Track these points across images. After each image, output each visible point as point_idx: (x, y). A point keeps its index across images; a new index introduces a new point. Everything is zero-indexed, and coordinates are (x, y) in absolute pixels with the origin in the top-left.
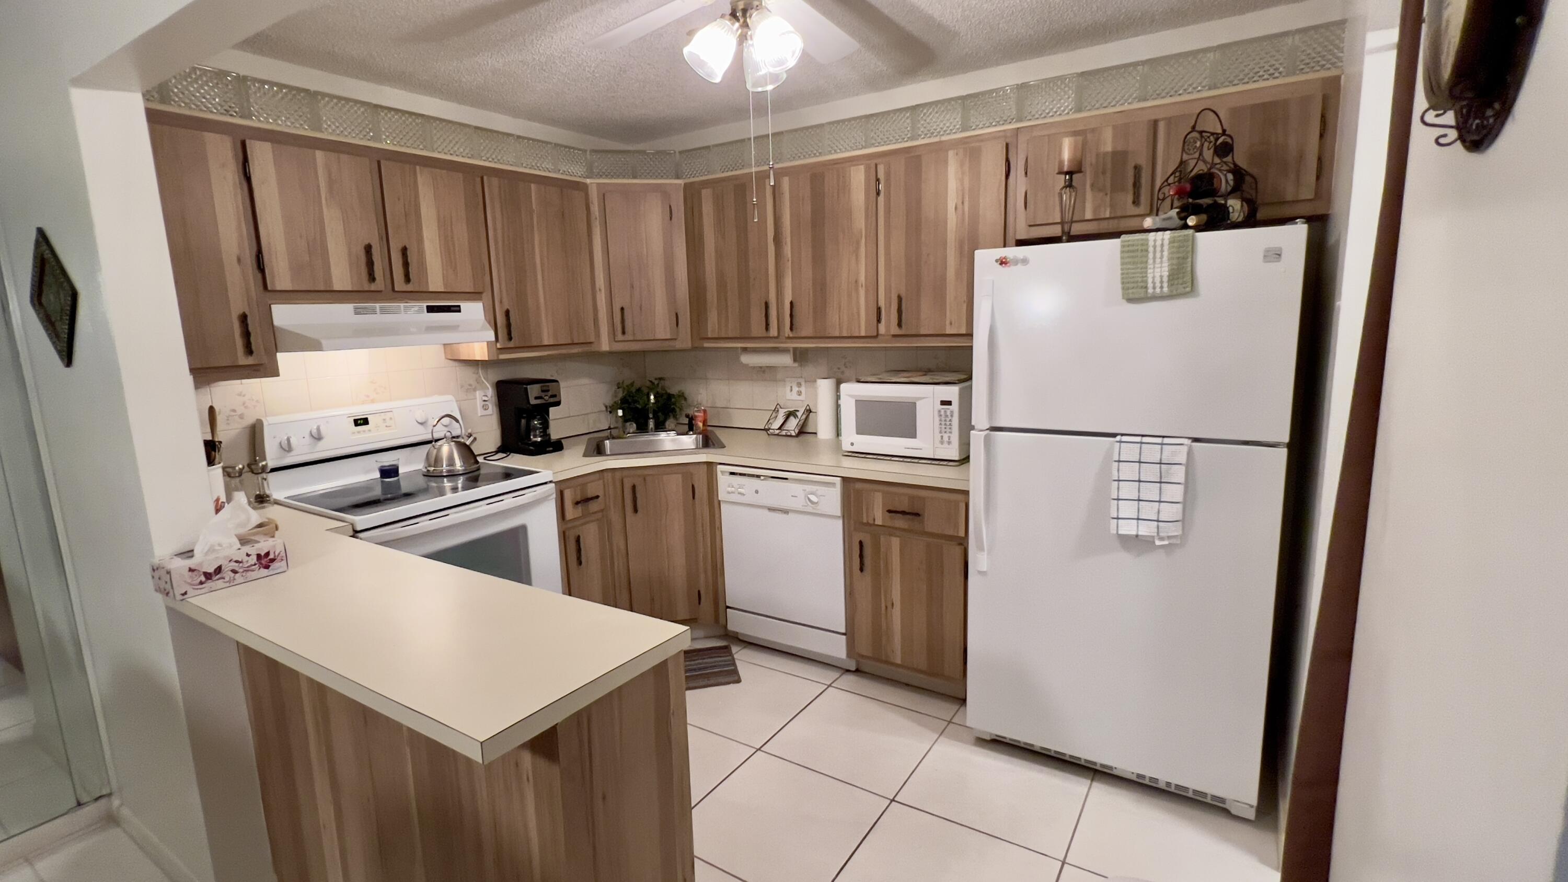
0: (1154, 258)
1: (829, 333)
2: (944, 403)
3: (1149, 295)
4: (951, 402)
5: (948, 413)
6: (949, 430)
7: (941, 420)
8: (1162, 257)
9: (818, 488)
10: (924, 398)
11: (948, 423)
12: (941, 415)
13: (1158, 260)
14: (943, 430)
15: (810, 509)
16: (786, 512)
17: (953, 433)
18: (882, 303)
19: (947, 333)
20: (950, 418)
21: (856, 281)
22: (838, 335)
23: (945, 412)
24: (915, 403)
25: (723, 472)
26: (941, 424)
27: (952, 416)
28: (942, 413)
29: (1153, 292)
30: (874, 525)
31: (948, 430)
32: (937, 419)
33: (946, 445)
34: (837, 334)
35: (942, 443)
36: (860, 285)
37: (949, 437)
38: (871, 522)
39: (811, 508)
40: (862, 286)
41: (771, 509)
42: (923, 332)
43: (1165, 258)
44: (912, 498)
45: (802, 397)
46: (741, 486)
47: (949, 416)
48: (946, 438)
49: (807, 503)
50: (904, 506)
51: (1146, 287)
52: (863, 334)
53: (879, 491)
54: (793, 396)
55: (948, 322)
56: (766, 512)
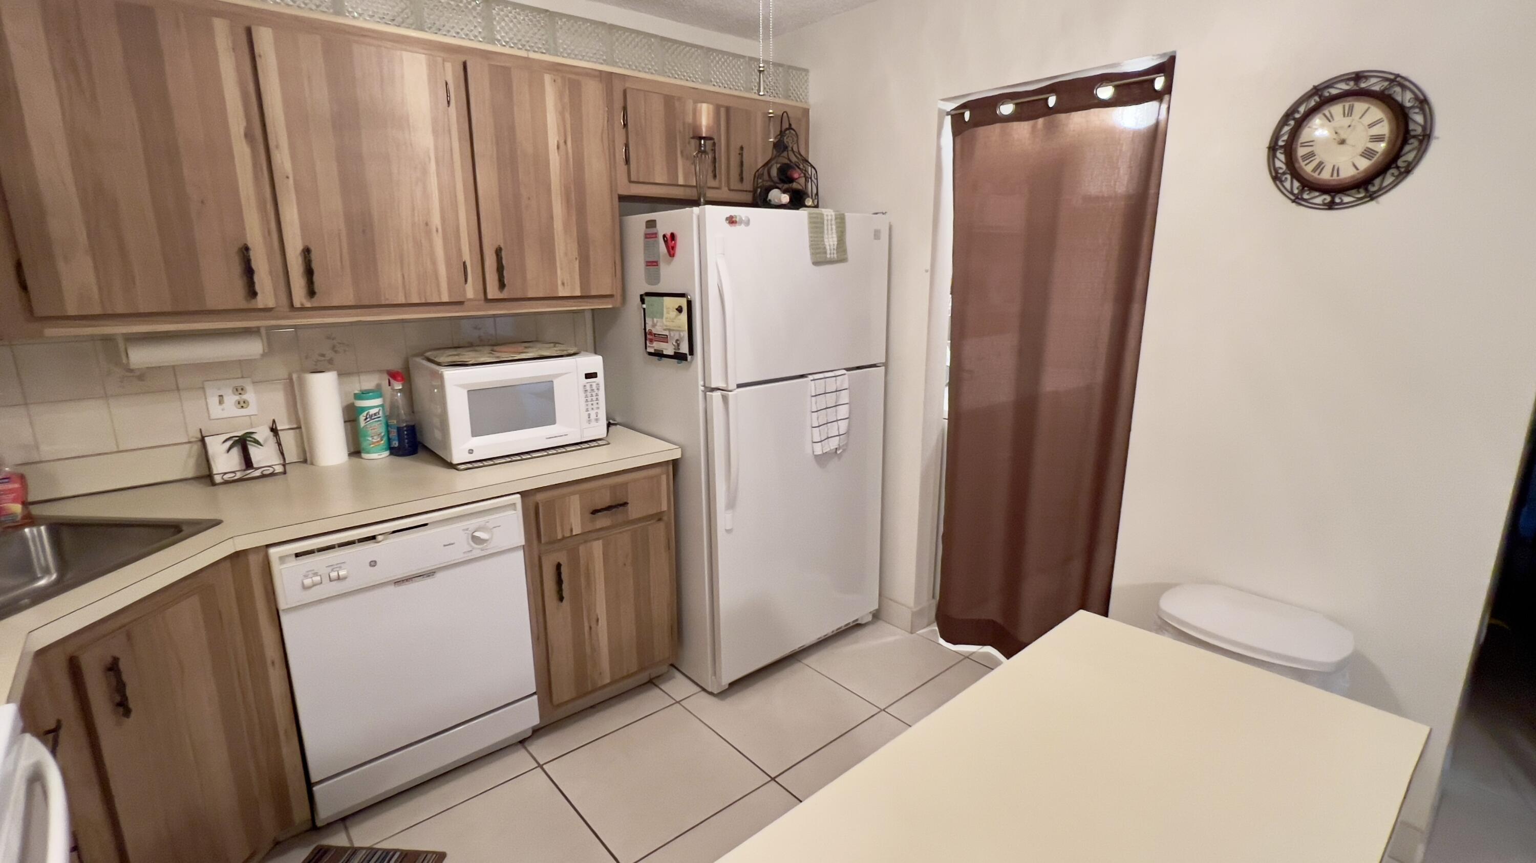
0: (828, 229)
1: (387, 299)
2: (589, 376)
3: (828, 260)
4: (596, 373)
5: (594, 387)
6: (597, 406)
7: (586, 397)
8: (832, 229)
9: (486, 518)
10: (566, 373)
11: (594, 398)
12: (586, 391)
13: (830, 232)
14: (590, 407)
15: (477, 553)
16: (430, 574)
17: (601, 408)
18: (467, 257)
19: (560, 295)
20: (596, 391)
21: (427, 224)
22: (404, 302)
23: (591, 385)
24: (552, 381)
25: (282, 559)
26: (587, 401)
27: (598, 389)
28: (588, 388)
29: (830, 257)
30: (572, 536)
31: (595, 406)
32: (582, 395)
33: (593, 423)
34: (401, 300)
35: (589, 421)
36: (434, 230)
37: (597, 413)
38: (568, 534)
39: (479, 551)
40: (437, 231)
41: (398, 582)
42: (530, 295)
43: (834, 231)
44: (613, 488)
45: (251, 410)
46: (339, 566)
47: (596, 390)
48: (593, 416)
49: (471, 546)
50: (605, 499)
51: (826, 253)
52: (445, 299)
53: (573, 493)
54: (229, 408)
55: (559, 282)
56: (391, 589)
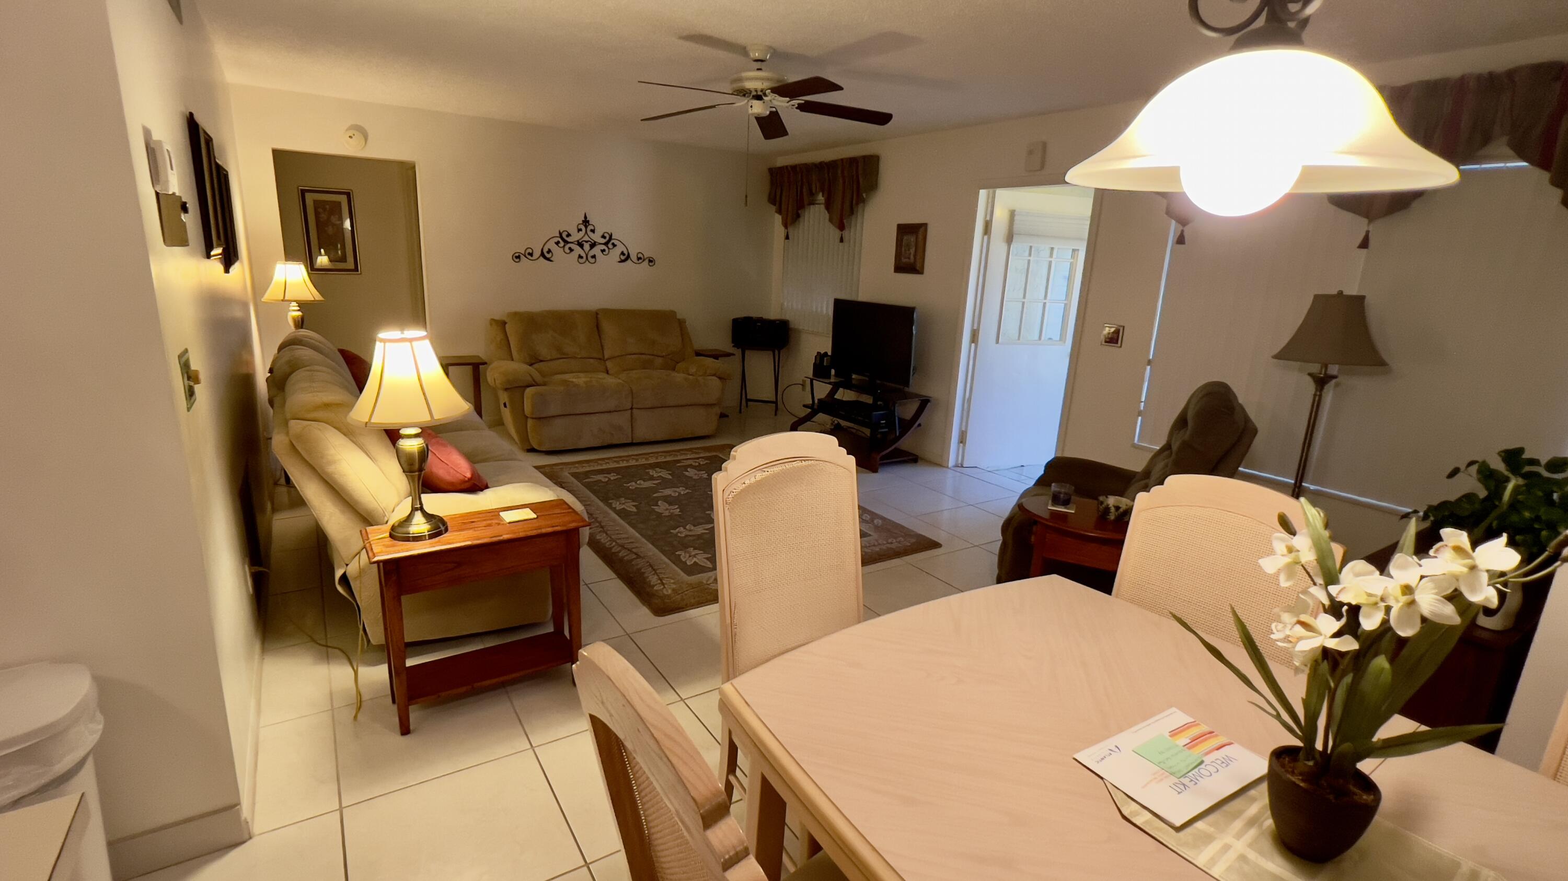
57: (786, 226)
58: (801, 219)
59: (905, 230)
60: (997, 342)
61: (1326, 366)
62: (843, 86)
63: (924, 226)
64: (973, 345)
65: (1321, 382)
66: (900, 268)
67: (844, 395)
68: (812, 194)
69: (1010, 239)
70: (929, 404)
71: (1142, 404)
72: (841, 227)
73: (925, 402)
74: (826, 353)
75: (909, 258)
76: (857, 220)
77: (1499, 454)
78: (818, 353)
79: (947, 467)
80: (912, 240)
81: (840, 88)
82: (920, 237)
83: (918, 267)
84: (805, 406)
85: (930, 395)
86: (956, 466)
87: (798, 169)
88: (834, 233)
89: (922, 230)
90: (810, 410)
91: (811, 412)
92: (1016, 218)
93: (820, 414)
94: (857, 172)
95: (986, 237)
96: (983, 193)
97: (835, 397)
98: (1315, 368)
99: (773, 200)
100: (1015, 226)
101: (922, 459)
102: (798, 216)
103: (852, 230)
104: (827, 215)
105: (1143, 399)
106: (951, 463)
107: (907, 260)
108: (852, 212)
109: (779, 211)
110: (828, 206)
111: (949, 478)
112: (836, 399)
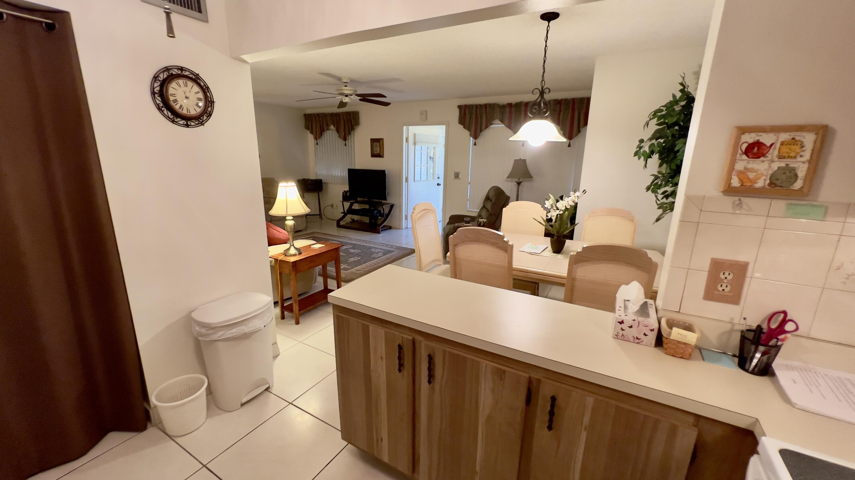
57: (316, 139)
58: (323, 136)
59: (373, 141)
60: (414, 181)
61: (519, 179)
62: (386, 96)
63: (383, 139)
64: (406, 183)
65: (519, 184)
66: (373, 155)
67: (356, 206)
68: (328, 125)
69: (415, 144)
70: (394, 206)
71: (468, 197)
72: (345, 139)
73: (392, 206)
74: (348, 191)
75: (377, 151)
76: (351, 136)
77: (559, 197)
78: (344, 191)
79: (403, 229)
80: (378, 144)
81: (386, 97)
82: (381, 143)
83: (381, 155)
84: (342, 213)
85: (394, 203)
86: (405, 228)
87: (320, 115)
88: (341, 142)
89: (381, 141)
90: (343, 214)
91: (344, 215)
92: (416, 136)
93: (348, 215)
94: (350, 118)
95: (407, 143)
96: (405, 127)
97: (352, 208)
98: (517, 180)
99: (307, 128)
100: (416, 139)
101: (393, 228)
102: (322, 135)
103: (350, 140)
104: (338, 135)
105: (469, 195)
106: (404, 228)
107: (376, 152)
108: (349, 133)
109: (312, 133)
110: (338, 131)
111: (404, 232)
112: (353, 209)
